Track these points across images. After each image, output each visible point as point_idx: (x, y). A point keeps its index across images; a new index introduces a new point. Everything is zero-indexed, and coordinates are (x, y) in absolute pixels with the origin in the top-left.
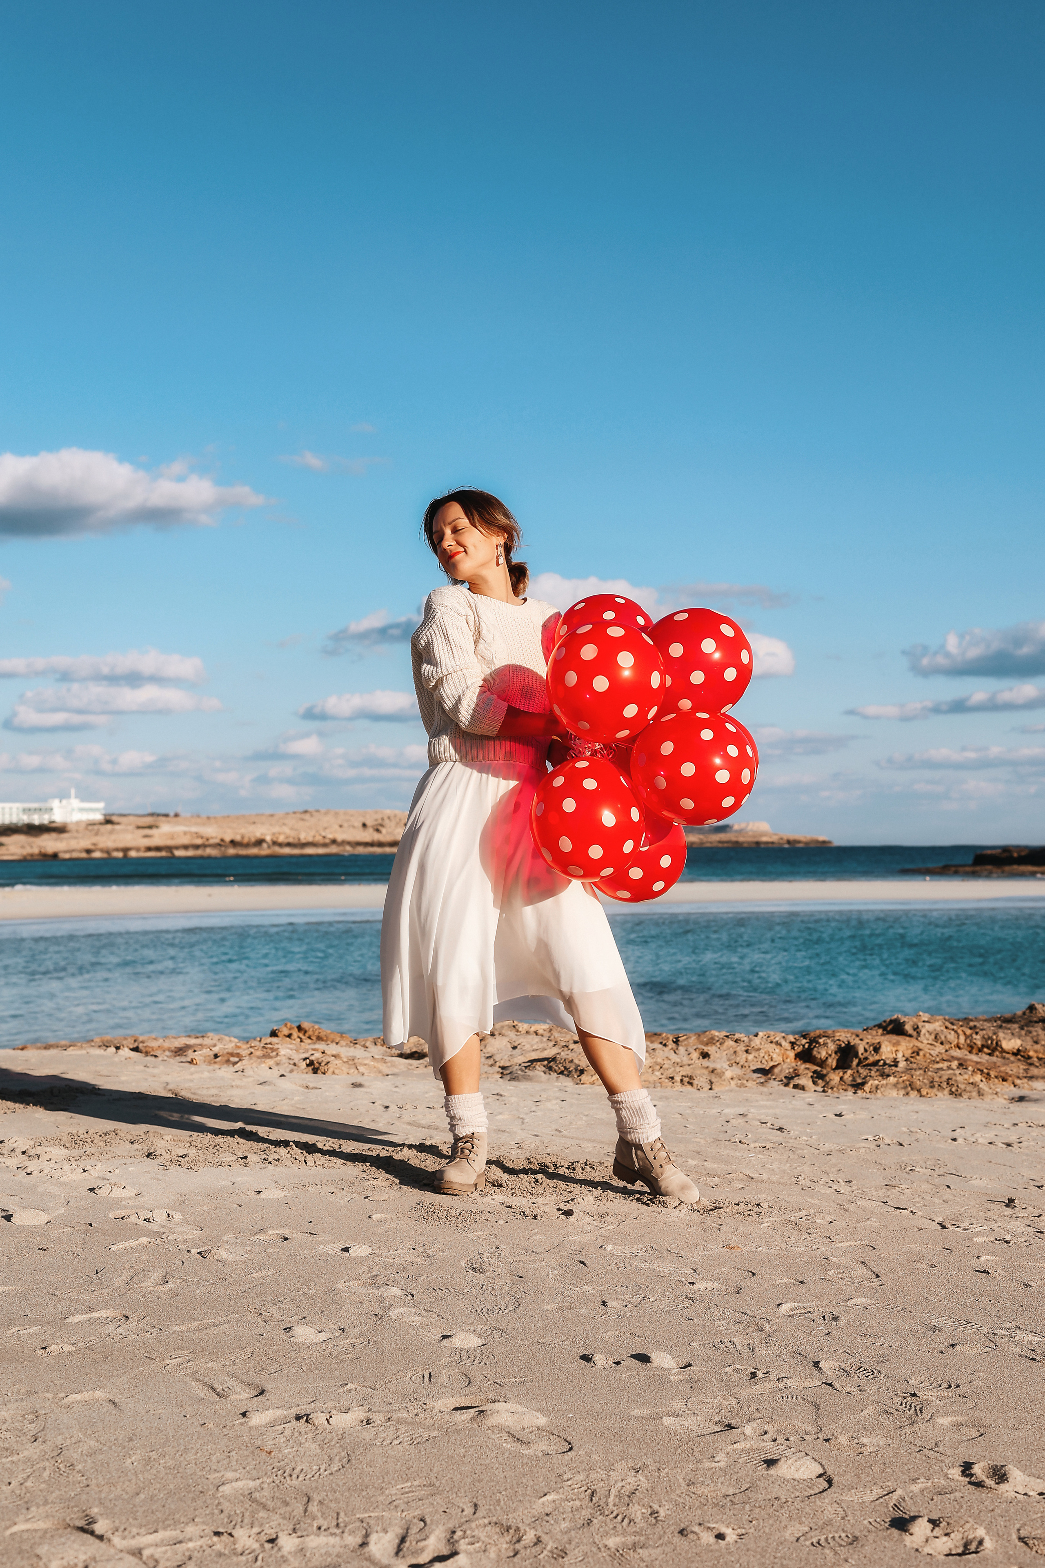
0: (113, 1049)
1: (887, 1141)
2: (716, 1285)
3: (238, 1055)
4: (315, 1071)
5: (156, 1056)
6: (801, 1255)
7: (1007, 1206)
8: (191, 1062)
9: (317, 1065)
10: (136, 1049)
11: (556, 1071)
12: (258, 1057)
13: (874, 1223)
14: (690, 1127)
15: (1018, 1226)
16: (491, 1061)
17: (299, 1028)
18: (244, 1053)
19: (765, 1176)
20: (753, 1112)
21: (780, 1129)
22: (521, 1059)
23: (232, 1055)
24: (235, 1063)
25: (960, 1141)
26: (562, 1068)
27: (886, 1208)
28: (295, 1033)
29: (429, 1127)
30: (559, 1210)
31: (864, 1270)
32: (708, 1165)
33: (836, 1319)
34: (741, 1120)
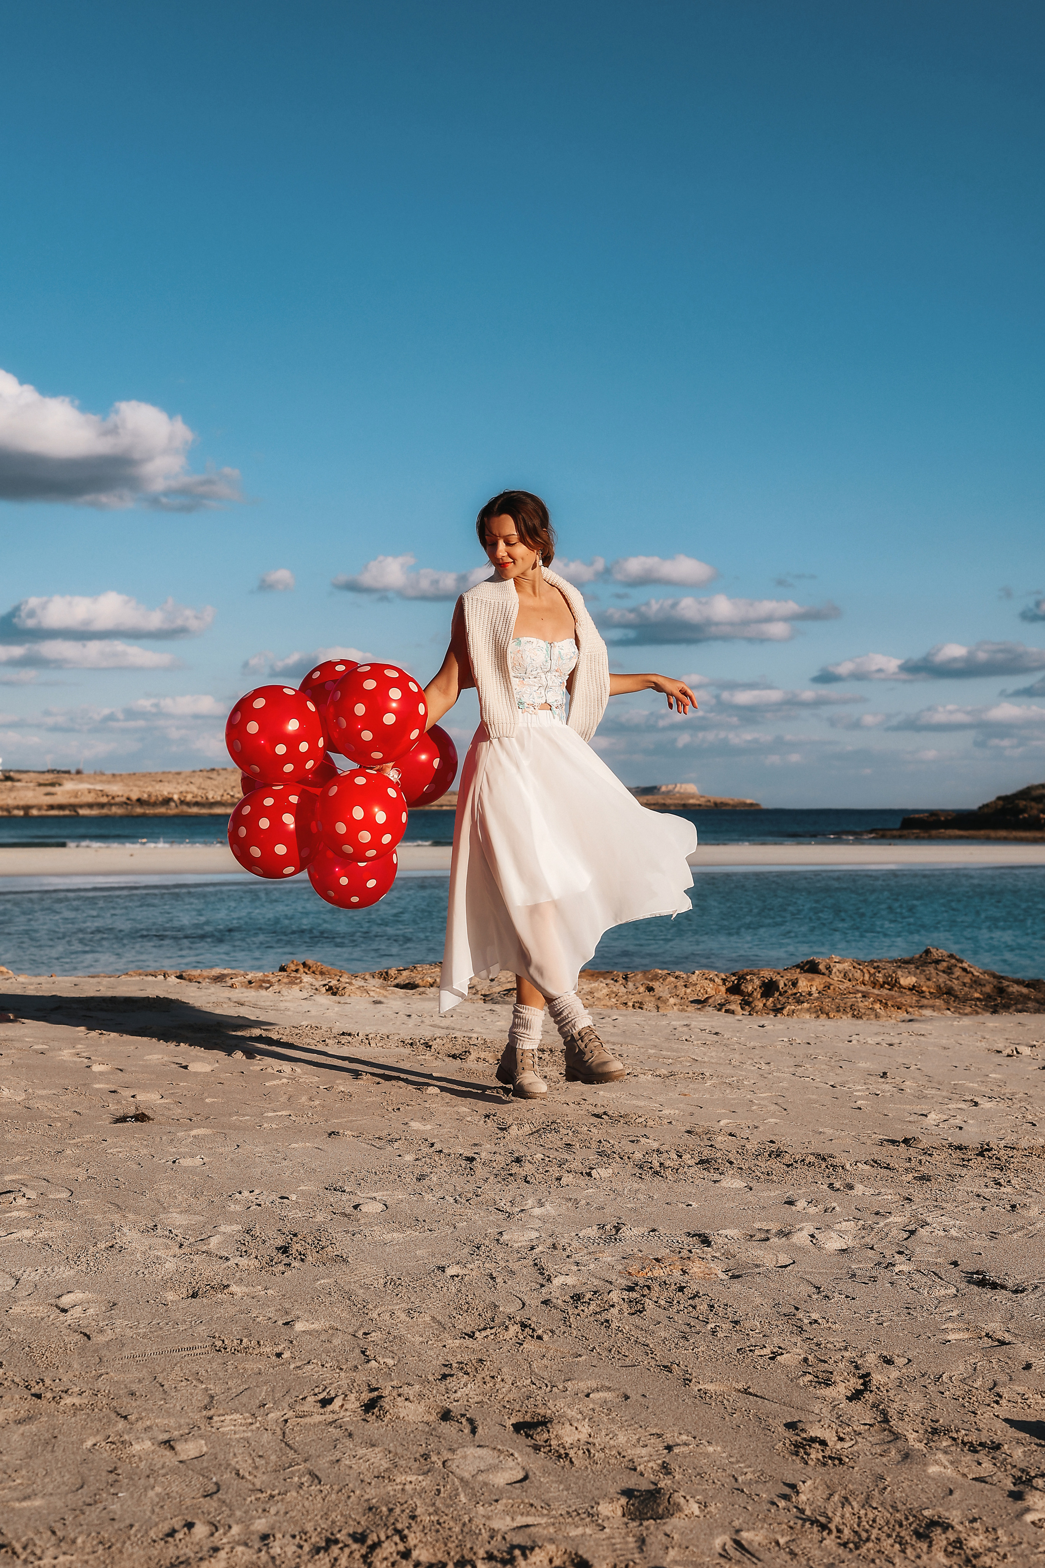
0: (161, 977)
1: (798, 1041)
2: (677, 1111)
3: (268, 982)
4: (334, 994)
5: (199, 982)
6: (734, 1099)
7: (882, 1077)
8: (232, 986)
9: (335, 990)
10: (180, 977)
12: (286, 984)
13: (785, 1084)
14: (647, 1032)
15: (887, 1087)
16: (474, 991)
17: (304, 964)
18: (274, 980)
19: (706, 1059)
20: (693, 1024)
21: (716, 1034)
22: (498, 989)
23: (264, 981)
24: (267, 988)
25: (854, 1042)
27: (793, 1077)
28: (301, 969)
29: (447, 1028)
31: (777, 1107)
32: (664, 1053)
33: (756, 1127)
34: (685, 1029)
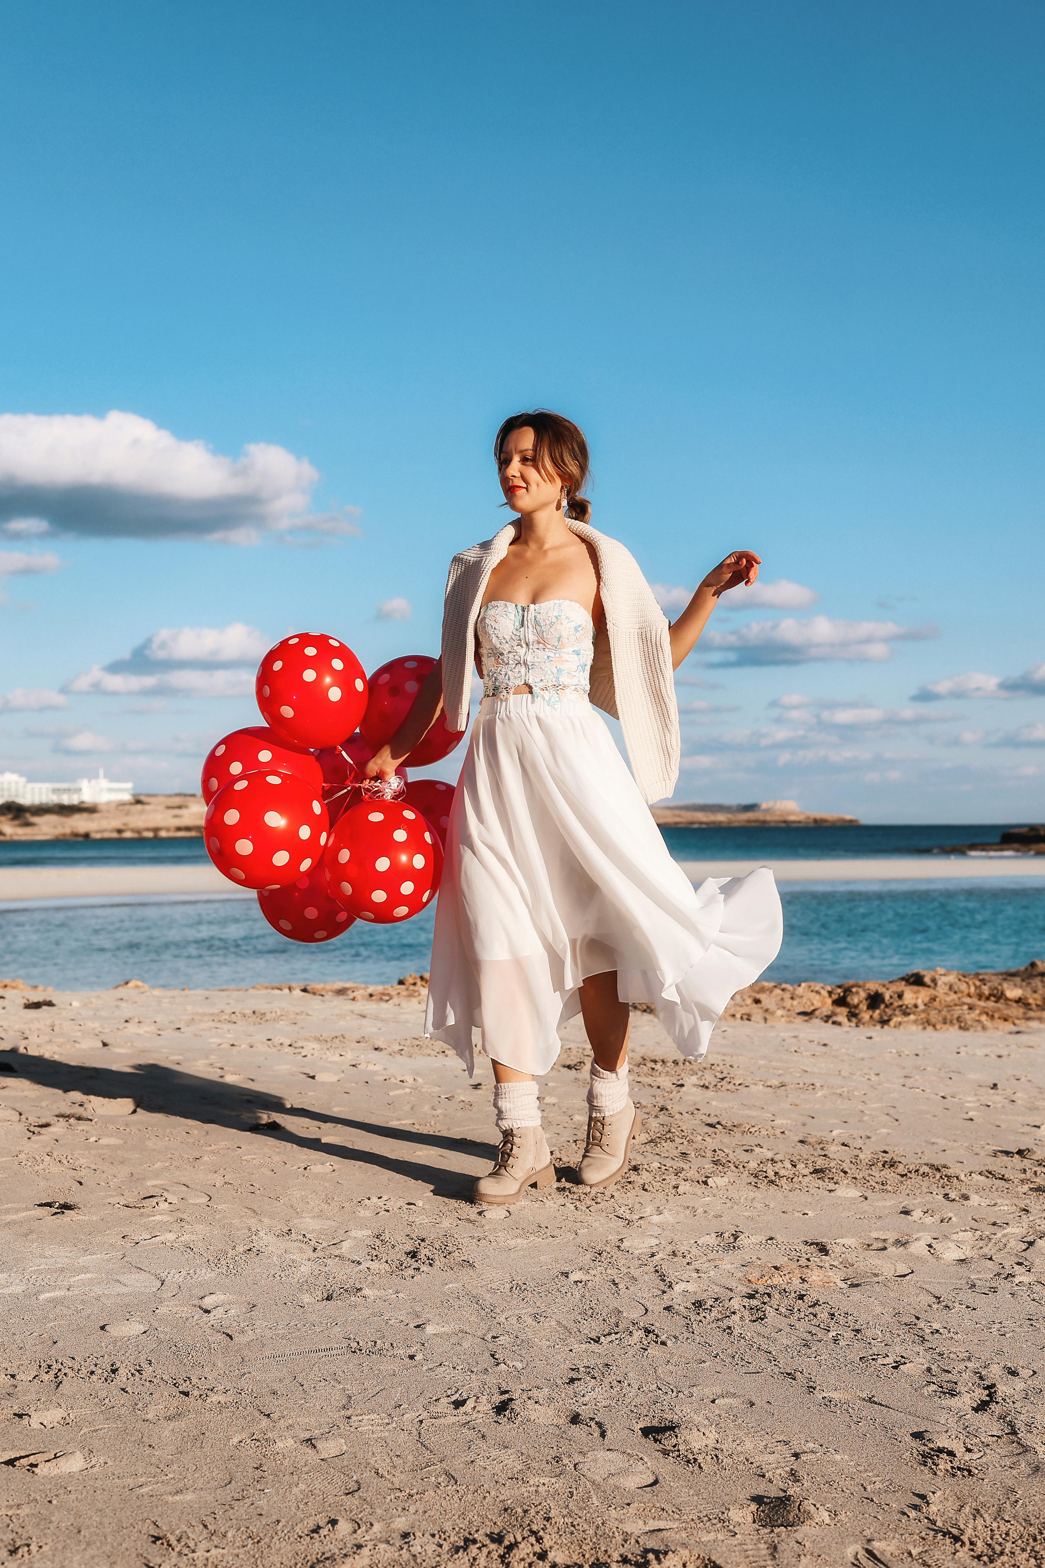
0: (286, 991)
1: (907, 1052)
2: (789, 1121)
3: (388, 995)
5: (323, 996)
6: (845, 1110)
7: (992, 1088)
8: (354, 999)
10: (305, 990)
11: (639, 1010)
12: (405, 997)
13: (895, 1095)
14: (756, 1043)
15: (997, 1098)
18: (394, 993)
19: (816, 1070)
20: (802, 1035)
21: (825, 1045)
23: (384, 994)
24: (387, 1001)
25: (963, 1054)
26: (645, 1008)
27: (904, 1088)
28: (419, 983)
30: (674, 1084)
31: (888, 1118)
32: (774, 1064)
33: (869, 1138)
34: (794, 1040)
